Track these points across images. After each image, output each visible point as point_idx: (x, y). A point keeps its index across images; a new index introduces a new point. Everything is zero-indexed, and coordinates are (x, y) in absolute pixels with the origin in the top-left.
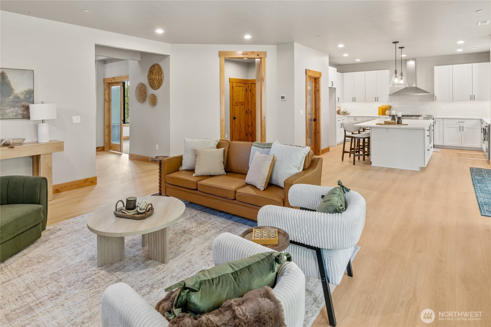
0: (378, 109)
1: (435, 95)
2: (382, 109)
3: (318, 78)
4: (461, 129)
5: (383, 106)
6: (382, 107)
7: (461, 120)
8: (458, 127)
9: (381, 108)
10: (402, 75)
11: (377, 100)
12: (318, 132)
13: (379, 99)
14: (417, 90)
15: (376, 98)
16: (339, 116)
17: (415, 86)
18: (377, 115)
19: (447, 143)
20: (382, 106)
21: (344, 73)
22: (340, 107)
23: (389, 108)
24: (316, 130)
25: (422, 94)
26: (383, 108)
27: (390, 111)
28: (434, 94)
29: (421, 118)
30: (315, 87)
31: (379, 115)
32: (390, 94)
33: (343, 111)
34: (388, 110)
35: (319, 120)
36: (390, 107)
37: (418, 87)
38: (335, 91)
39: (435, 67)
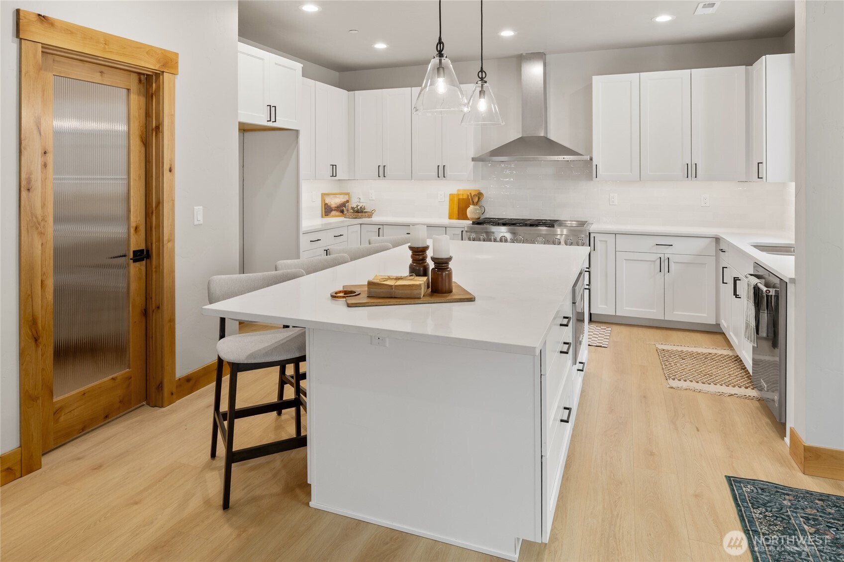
0: (447, 199)
1: (594, 163)
2: (459, 199)
3: (158, 75)
4: (664, 265)
5: (461, 193)
6: (458, 195)
7: (664, 240)
8: (654, 261)
9: (456, 199)
10: (482, 79)
11: (441, 173)
12: (158, 308)
13: (448, 173)
14: (550, 146)
15: (441, 169)
16: (343, 222)
17: (542, 134)
18: (446, 221)
19: (627, 310)
20: (458, 190)
21: (356, 91)
22: (348, 194)
23: (476, 200)
24: (147, 297)
25: (561, 158)
26: (461, 197)
27: (477, 207)
28: (591, 159)
29: (562, 231)
30: (148, 115)
31: (450, 218)
32: (477, 156)
33: (355, 206)
34: (473, 204)
35: (160, 254)
36: (480, 195)
37: (552, 136)
38: (297, 142)
39: (593, 77)
